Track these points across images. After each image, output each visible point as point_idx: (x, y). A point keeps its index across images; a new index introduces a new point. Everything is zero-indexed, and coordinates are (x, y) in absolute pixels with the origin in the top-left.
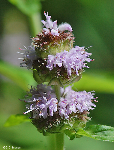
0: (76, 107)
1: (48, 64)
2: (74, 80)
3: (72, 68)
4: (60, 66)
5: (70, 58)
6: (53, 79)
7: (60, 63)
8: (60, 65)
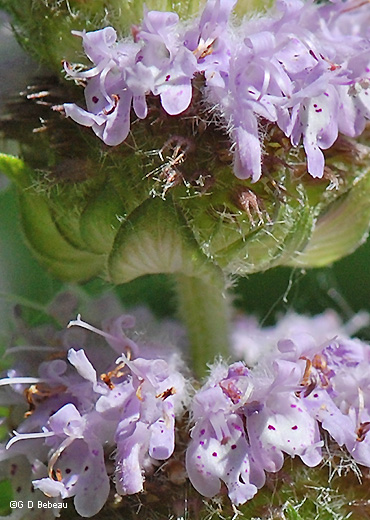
0: (320, 424)
1: (95, 100)
2: (301, 225)
3: (263, 121)
4: (174, 104)
5: (247, 42)
6: (136, 216)
7: (174, 84)
8: (177, 100)
